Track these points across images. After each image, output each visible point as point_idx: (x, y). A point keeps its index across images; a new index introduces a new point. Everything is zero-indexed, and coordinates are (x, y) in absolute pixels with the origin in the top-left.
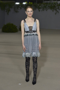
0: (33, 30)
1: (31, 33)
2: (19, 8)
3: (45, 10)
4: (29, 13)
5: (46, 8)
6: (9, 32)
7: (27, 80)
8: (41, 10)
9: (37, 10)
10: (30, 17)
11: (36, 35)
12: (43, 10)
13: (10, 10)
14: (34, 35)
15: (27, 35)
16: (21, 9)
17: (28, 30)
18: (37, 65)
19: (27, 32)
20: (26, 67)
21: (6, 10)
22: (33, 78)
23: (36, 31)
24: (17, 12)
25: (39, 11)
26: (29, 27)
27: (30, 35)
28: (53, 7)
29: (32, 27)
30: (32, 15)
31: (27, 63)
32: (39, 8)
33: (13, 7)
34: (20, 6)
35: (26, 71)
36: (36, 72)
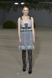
0: (28, 27)
1: (26, 29)
2: (18, 8)
3: (40, 10)
4: (25, 12)
5: (41, 8)
6: (8, 28)
7: (24, 70)
8: (37, 9)
9: (33, 9)
10: (26, 15)
11: (31, 31)
12: (39, 9)
13: (10, 9)
14: (29, 31)
15: (23, 31)
16: (19, 8)
17: (24, 27)
18: (32, 57)
19: (23, 28)
20: (23, 59)
21: (6, 9)
22: (29, 68)
23: (31, 28)
24: (16, 11)
25: (35, 10)
26: (25, 24)
27: (26, 31)
28: (47, 7)
29: (28, 24)
30: (28, 13)
31: (23, 55)
32: (35, 8)
33: (13, 7)
34: (19, 6)
35: (23, 62)
36: (31, 63)
